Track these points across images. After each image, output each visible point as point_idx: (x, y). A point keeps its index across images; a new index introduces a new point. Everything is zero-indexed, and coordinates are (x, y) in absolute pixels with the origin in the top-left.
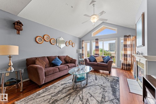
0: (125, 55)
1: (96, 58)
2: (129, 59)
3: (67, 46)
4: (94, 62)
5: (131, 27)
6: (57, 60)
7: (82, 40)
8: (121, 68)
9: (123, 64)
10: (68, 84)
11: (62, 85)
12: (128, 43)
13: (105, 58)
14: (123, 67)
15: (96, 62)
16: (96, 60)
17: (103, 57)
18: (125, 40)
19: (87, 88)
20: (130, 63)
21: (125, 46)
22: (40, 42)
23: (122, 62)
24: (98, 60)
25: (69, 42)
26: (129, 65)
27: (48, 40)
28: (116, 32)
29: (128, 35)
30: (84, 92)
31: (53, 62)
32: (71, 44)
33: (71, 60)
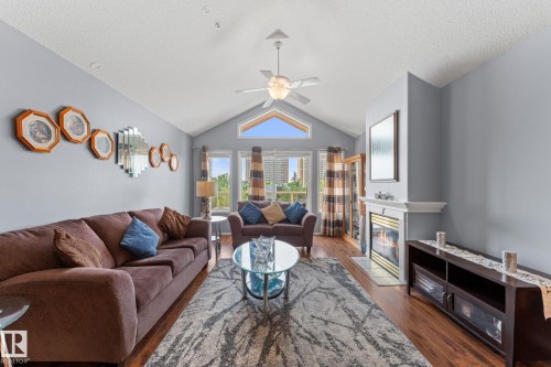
0: (331, 199)
1: (263, 210)
2: (338, 207)
3: (152, 165)
4: (259, 222)
5: (343, 128)
6: (143, 230)
7: (199, 145)
8: (321, 233)
9: (326, 221)
10: (228, 316)
11: (209, 324)
12: (338, 167)
13: (292, 209)
14: (325, 230)
15: (267, 222)
16: (262, 216)
17: (284, 207)
18: (331, 160)
19: (296, 305)
20: (341, 218)
21: (331, 174)
22: (39, 141)
23: (323, 218)
24: (271, 215)
25: (161, 150)
26: (338, 223)
27: (79, 138)
28: (309, 135)
29: (335, 146)
30: (299, 319)
31: (128, 241)
32: (167, 159)
33: (186, 223)
